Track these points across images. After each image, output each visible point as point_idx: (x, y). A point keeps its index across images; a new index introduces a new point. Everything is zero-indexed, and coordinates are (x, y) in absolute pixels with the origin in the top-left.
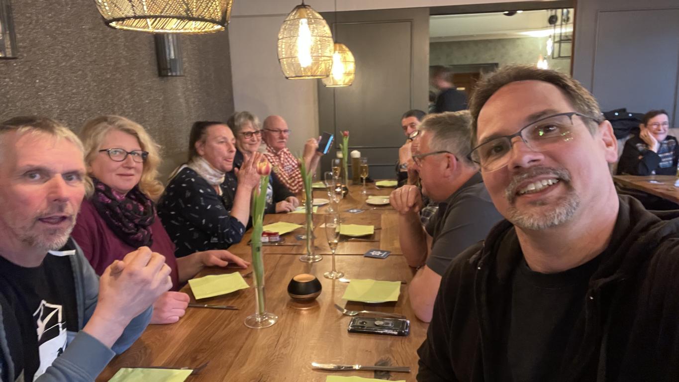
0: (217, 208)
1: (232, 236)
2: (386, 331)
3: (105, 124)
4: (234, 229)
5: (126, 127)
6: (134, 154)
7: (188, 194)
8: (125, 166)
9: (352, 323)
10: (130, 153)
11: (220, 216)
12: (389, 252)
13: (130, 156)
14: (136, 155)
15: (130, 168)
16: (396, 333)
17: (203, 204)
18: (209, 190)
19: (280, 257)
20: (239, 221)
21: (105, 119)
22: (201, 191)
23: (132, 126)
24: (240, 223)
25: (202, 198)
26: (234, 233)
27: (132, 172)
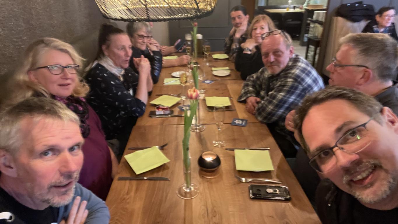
0: (125, 93)
1: (138, 112)
2: (277, 198)
3: (43, 45)
4: (139, 108)
5: (60, 48)
6: (69, 67)
7: (103, 85)
8: (63, 77)
9: (251, 191)
10: (66, 67)
11: (127, 99)
12: (247, 121)
13: (66, 70)
14: (70, 67)
15: (67, 79)
16: (283, 199)
17: (115, 92)
18: (117, 81)
19: (177, 128)
20: (142, 102)
21: (42, 42)
22: (112, 83)
23: (64, 46)
24: (143, 103)
25: (113, 88)
26: (139, 110)
27: (69, 81)
